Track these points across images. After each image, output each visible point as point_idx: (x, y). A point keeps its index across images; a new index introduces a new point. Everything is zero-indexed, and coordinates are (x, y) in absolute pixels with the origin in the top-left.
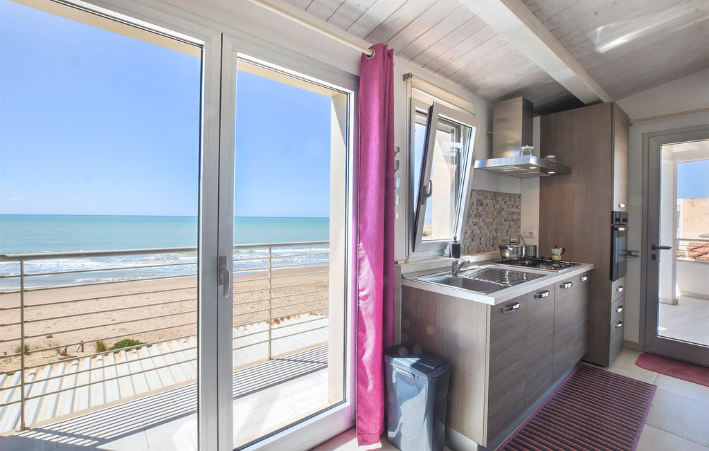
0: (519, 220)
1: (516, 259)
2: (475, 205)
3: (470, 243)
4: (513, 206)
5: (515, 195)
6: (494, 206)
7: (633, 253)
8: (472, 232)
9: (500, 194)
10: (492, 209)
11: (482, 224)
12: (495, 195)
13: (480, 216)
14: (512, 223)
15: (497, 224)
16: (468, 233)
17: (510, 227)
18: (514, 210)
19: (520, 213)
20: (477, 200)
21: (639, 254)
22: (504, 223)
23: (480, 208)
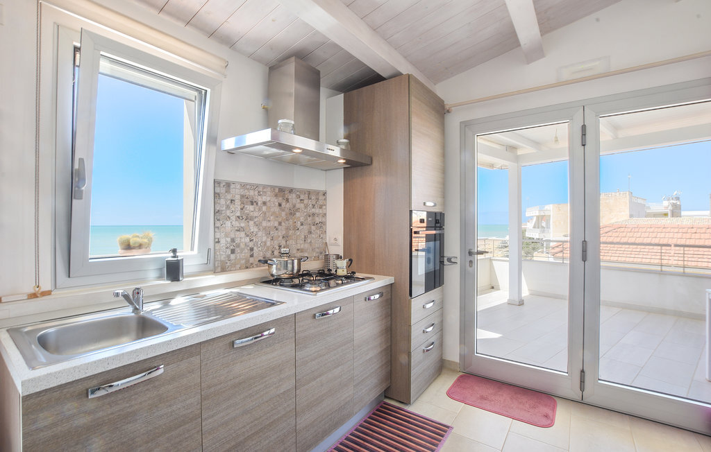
0: (323, 224)
1: (286, 276)
2: (238, 202)
3: (229, 256)
4: (314, 206)
5: (317, 193)
6: (280, 205)
7: (453, 260)
8: (233, 240)
9: (291, 191)
10: (277, 209)
11: (254, 229)
12: (282, 192)
13: (248, 218)
14: (313, 228)
15: (288, 229)
16: (223, 241)
17: (310, 232)
18: (317, 210)
19: (325, 214)
20: (242, 196)
21: (458, 262)
22: (302, 227)
23: (251, 208)
